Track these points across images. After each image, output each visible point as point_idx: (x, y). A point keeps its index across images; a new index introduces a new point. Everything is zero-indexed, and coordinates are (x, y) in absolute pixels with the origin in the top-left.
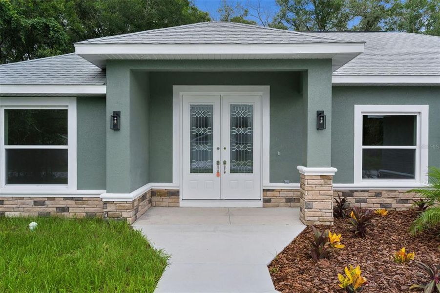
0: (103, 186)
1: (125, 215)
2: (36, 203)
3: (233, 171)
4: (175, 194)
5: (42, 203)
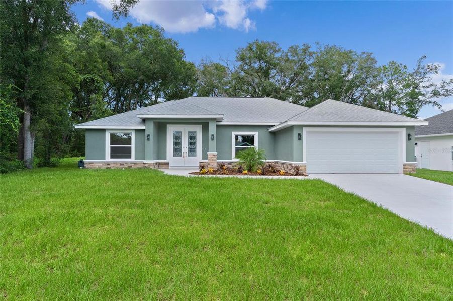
0: (144, 159)
1: (151, 167)
2: (121, 164)
3: (189, 155)
4: (168, 164)
5: (123, 165)
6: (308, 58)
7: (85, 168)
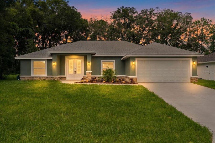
0: (52, 75)
1: (56, 79)
2: (40, 78)
6: (153, 16)
7: (21, 80)
